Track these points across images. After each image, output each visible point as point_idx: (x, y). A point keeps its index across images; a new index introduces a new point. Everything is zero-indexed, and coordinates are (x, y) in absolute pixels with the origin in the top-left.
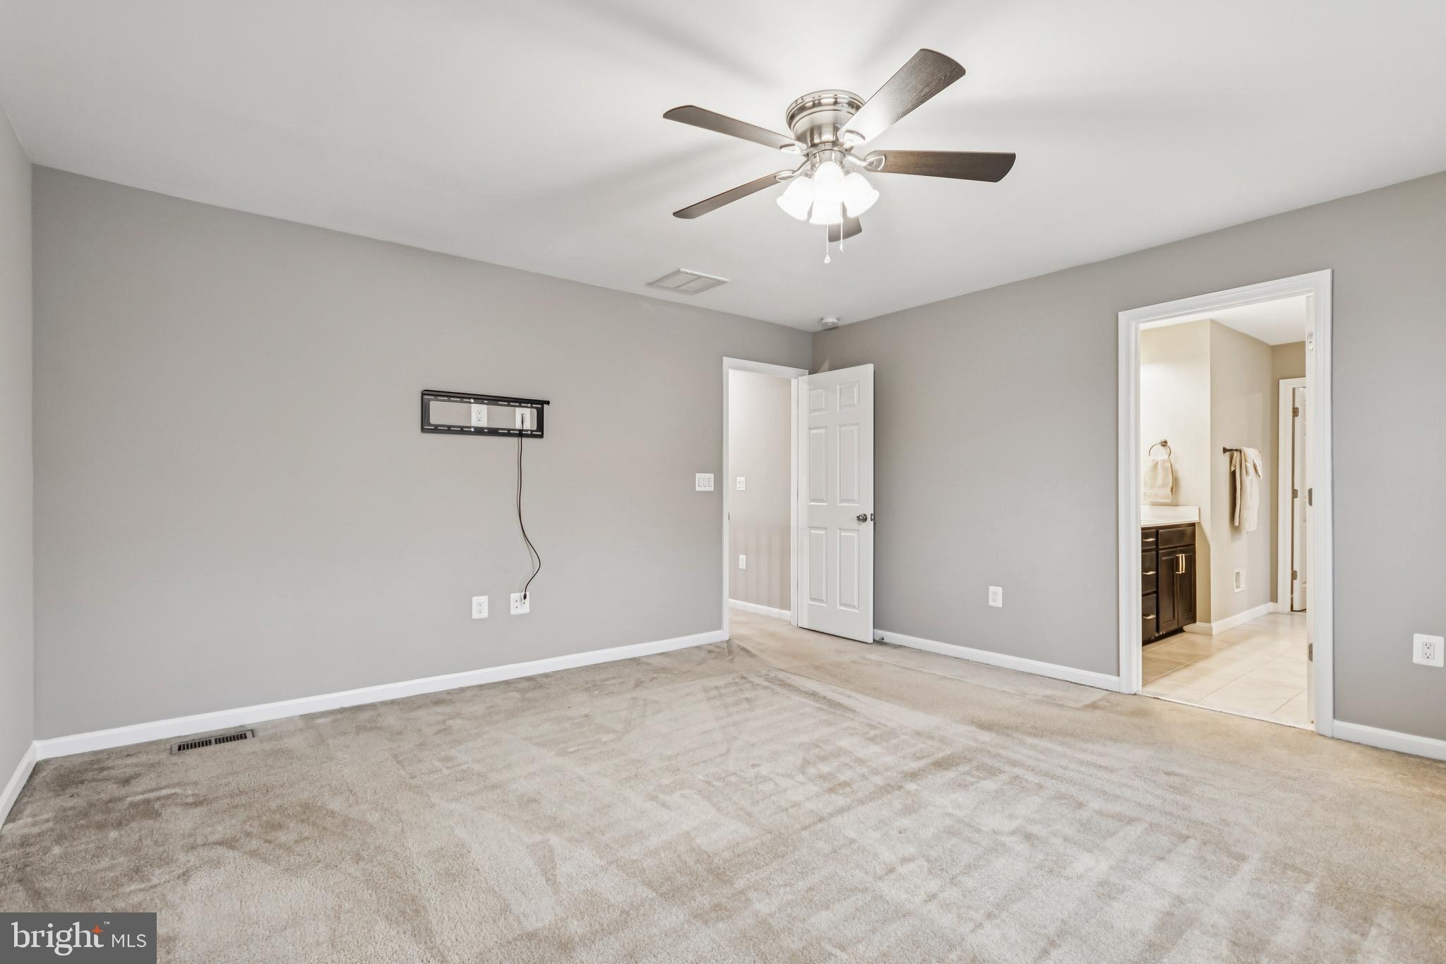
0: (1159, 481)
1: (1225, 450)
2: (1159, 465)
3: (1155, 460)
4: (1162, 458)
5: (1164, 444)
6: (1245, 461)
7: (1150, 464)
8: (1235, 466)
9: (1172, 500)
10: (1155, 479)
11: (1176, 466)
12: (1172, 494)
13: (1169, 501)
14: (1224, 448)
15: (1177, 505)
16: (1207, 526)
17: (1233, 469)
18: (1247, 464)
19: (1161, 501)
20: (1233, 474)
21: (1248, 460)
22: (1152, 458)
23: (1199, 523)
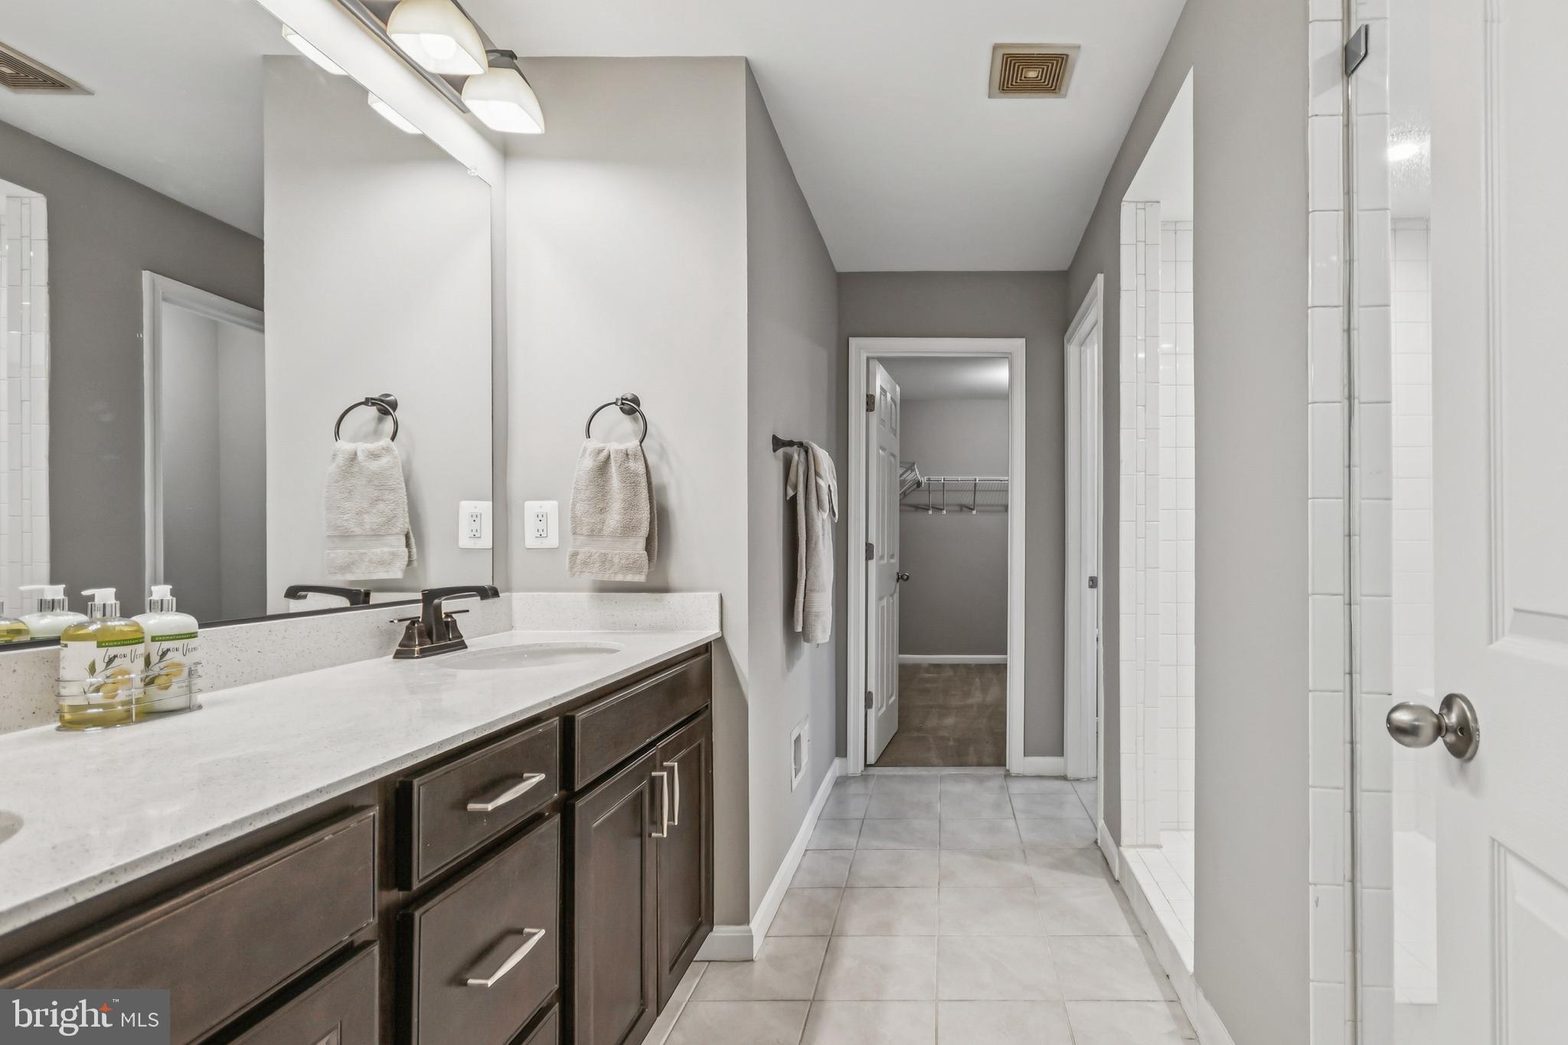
0: (614, 518)
1: (778, 443)
2: (613, 468)
3: (600, 451)
4: (623, 447)
5: (630, 407)
6: (817, 474)
7: (589, 463)
8: (795, 488)
9: (648, 576)
10: (602, 511)
11: (664, 475)
12: (650, 560)
13: (640, 578)
14: (775, 438)
15: (666, 590)
16: (739, 650)
17: (791, 493)
18: (821, 482)
19: (620, 578)
20: (791, 505)
21: (822, 473)
22: (593, 444)
23: (721, 640)
